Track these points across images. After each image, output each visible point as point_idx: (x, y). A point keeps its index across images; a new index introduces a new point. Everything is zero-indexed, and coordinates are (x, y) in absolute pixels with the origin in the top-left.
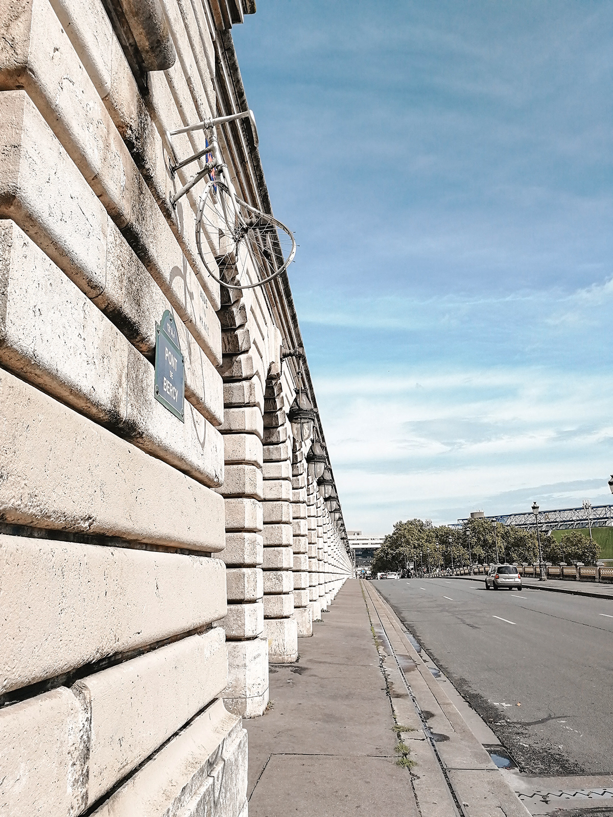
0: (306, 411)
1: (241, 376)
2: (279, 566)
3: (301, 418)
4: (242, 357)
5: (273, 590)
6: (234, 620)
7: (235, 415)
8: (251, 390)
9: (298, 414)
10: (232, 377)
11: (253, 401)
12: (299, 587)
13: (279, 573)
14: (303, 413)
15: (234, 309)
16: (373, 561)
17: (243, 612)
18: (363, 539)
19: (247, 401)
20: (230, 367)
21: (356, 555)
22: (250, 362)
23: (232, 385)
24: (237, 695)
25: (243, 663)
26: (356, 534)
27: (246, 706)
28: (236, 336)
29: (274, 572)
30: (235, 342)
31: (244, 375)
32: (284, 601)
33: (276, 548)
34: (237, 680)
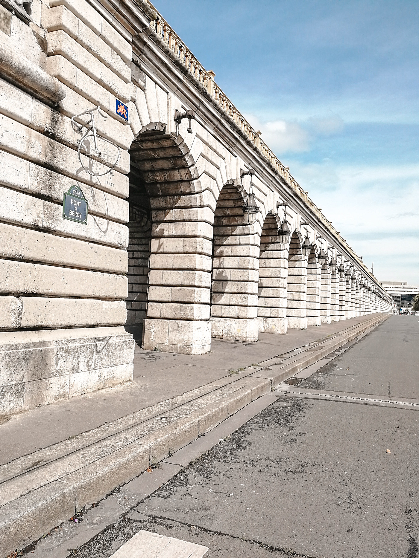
0: (251, 207)
1: (195, 191)
2: (247, 292)
3: (248, 211)
4: (195, 182)
5: (243, 304)
6: (189, 311)
7: (193, 212)
8: (201, 199)
9: (247, 209)
10: (191, 192)
11: (202, 204)
12: (278, 306)
13: (246, 295)
14: (249, 208)
15: (186, 157)
16: (413, 303)
17: (193, 307)
18: (408, 288)
19: (199, 204)
20: (189, 187)
21: (402, 299)
22: (199, 184)
23: (191, 196)
24: (188, 344)
25: (192, 330)
26: (403, 284)
27: (192, 350)
28: (190, 171)
29: (244, 295)
30: (190, 174)
31: (196, 191)
32: (248, 310)
33: (245, 282)
34: (189, 338)
